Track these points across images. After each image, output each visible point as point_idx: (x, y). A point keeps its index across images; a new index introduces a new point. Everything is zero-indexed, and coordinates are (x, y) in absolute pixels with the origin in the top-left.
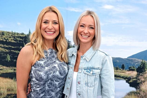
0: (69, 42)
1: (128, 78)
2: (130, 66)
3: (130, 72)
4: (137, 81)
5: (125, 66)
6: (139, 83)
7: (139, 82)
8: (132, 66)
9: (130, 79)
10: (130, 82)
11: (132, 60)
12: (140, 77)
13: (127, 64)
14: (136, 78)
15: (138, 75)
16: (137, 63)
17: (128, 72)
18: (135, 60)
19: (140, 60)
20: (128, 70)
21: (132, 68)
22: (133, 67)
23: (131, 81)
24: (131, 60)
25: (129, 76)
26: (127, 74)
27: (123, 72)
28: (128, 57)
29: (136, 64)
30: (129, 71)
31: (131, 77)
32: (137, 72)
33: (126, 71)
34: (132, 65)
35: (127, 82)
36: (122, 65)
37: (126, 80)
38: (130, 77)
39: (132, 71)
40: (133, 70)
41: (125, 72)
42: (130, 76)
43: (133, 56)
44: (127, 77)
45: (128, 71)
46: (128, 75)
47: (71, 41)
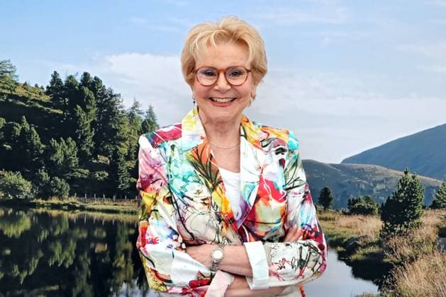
0: (115, 96)
1: (346, 243)
2: (352, 197)
3: (355, 219)
4: (381, 255)
5: (332, 195)
6: (389, 266)
7: (389, 258)
8: (361, 197)
9: (356, 246)
10: (353, 257)
11: (361, 173)
12: (393, 241)
13: (342, 186)
14: (379, 243)
15: (386, 233)
16: (382, 182)
17: (345, 221)
18: (373, 172)
19: (397, 174)
20: (348, 211)
21: (363, 204)
22: (367, 199)
23: (358, 255)
24: (359, 169)
25: (350, 236)
26: (341, 226)
27: (326, 219)
28: (344, 161)
29: (379, 187)
30: (349, 214)
31: (357, 239)
32: (384, 218)
33: (337, 216)
34: (362, 190)
35: (342, 257)
36: (320, 189)
37: (340, 249)
38: (352, 239)
39: (361, 217)
40: (367, 212)
41: (334, 219)
42: (355, 236)
43: (365, 157)
44: (342, 239)
45: (345, 213)
46: (346, 229)
47: (119, 95)
